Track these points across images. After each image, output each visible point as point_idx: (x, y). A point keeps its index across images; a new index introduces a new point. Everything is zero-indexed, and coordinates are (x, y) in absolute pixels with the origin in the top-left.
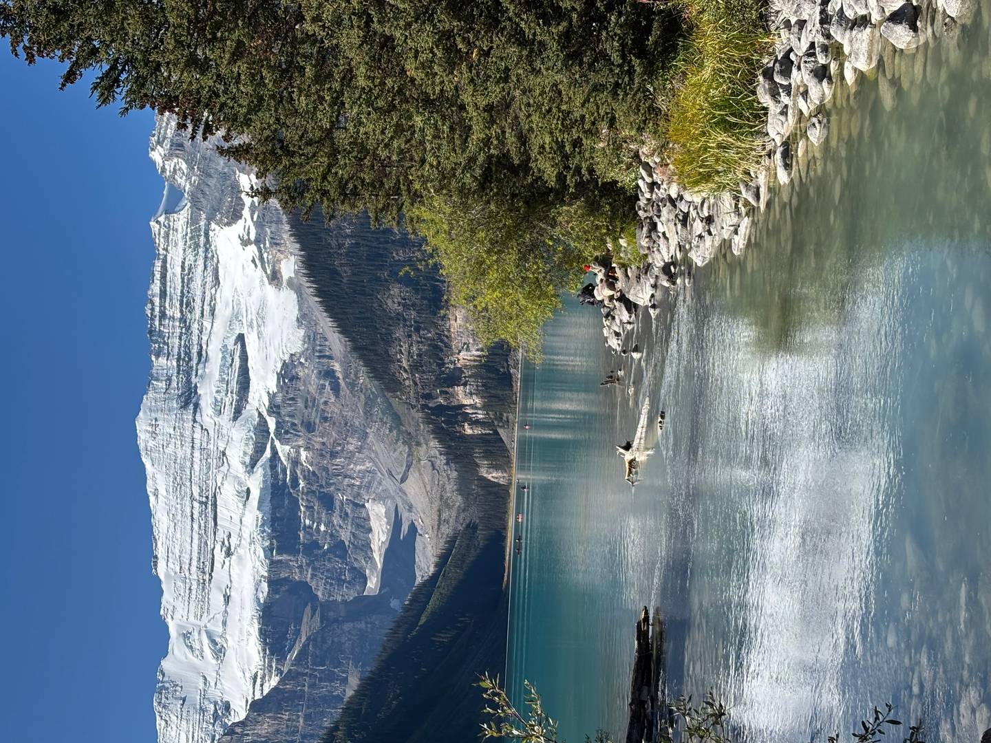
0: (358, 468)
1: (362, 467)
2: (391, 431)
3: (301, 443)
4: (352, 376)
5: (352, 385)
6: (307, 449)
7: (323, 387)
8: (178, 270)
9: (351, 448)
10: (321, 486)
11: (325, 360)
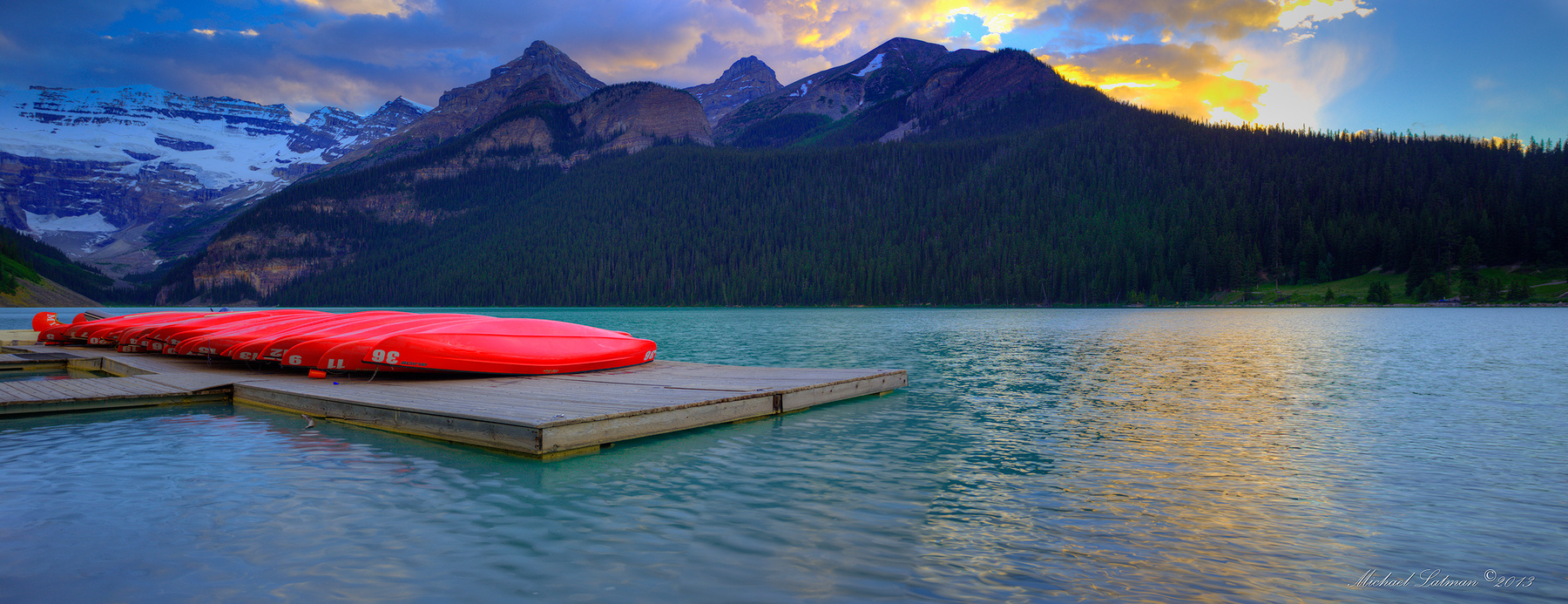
0: (126, 216)
1: (126, 217)
2: (158, 234)
3: (142, 180)
4: (196, 211)
5: (189, 210)
6: (137, 184)
7: (187, 195)
8: (253, 116)
9: (142, 210)
10: (110, 192)
11: (205, 196)
